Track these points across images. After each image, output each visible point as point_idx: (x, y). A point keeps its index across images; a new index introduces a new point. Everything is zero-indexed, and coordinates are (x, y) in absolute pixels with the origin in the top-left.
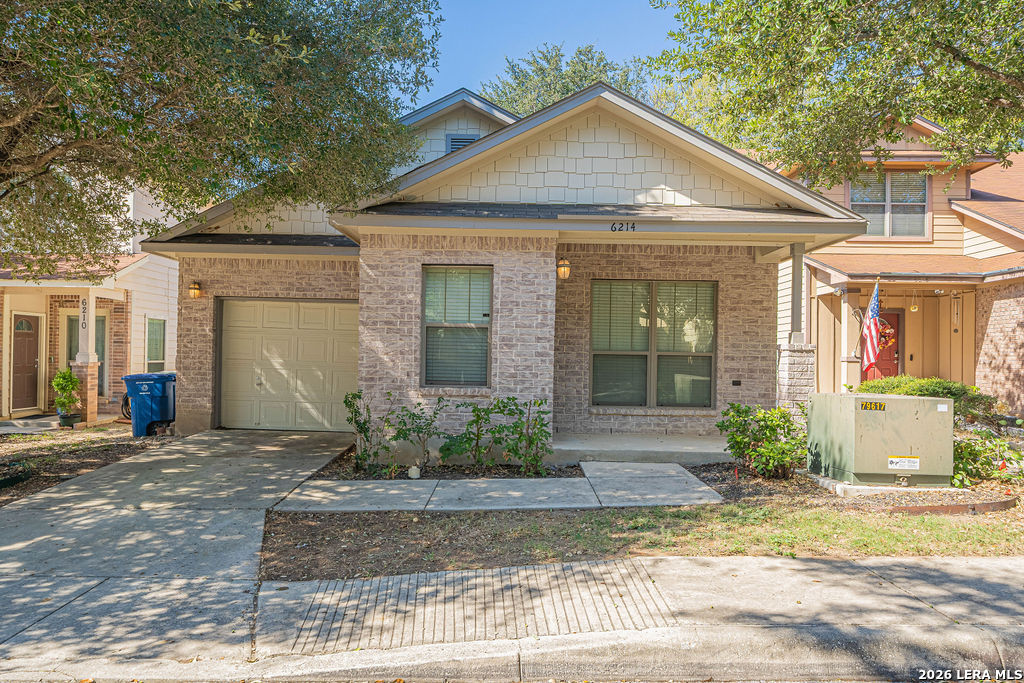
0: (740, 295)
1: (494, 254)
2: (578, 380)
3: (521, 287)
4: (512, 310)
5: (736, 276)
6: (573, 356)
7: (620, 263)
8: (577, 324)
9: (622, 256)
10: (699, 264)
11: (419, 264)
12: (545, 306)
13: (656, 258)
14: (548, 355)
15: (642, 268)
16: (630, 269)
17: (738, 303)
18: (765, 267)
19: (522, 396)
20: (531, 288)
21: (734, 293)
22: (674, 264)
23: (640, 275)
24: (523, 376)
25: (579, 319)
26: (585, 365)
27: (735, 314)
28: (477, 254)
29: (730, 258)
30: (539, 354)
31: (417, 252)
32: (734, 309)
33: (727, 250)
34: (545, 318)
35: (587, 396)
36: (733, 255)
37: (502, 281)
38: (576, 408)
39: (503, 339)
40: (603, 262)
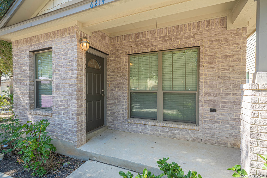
0: (215, 53)
1: (52, 41)
2: (123, 105)
3: (63, 57)
4: (59, 70)
5: (212, 41)
6: (120, 93)
7: (141, 44)
8: (122, 78)
9: (142, 40)
10: (186, 37)
11: (28, 52)
12: (72, 66)
13: (160, 38)
14: (74, 94)
15: (152, 45)
16: (147, 47)
17: (214, 58)
18: (235, 32)
19: (64, 117)
20: (66, 57)
21: (211, 52)
22: (171, 40)
23: (151, 49)
24: (64, 106)
25: (123, 75)
26: (126, 98)
27: (211, 65)
28: (46, 42)
29: (208, 30)
30: (71, 94)
31: (27, 46)
32: (211, 63)
33: (206, 25)
34: (72, 74)
35: (127, 113)
36: (210, 28)
37: (56, 55)
38: (122, 119)
39: (56, 86)
40: (133, 45)
